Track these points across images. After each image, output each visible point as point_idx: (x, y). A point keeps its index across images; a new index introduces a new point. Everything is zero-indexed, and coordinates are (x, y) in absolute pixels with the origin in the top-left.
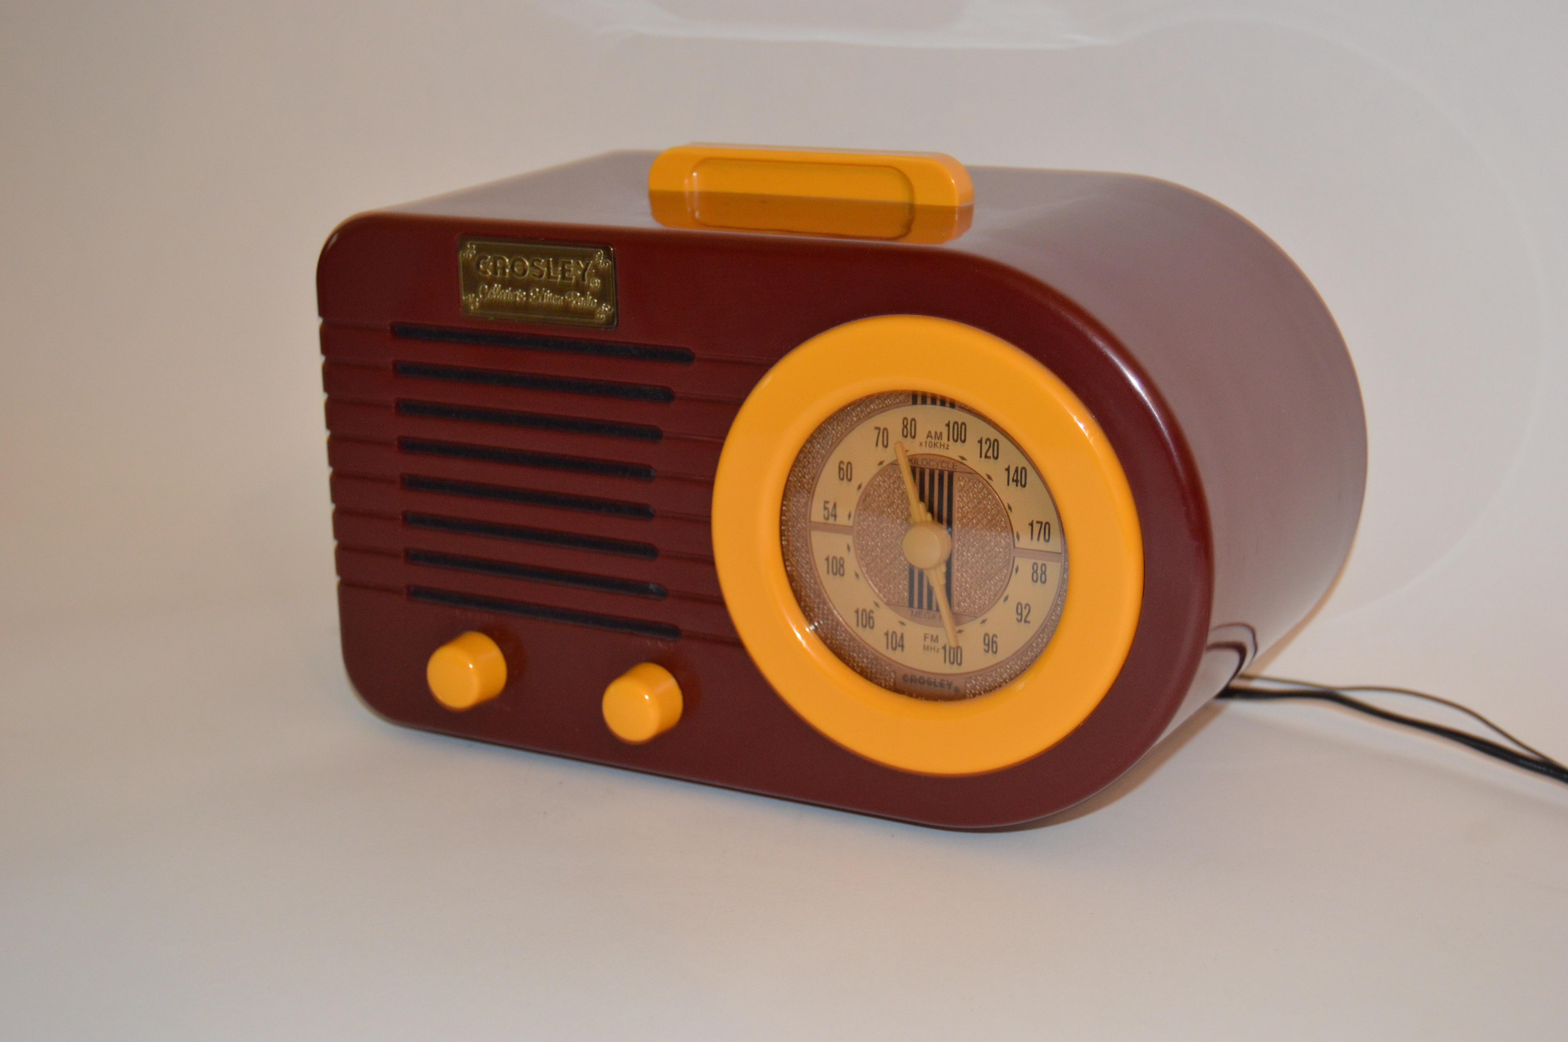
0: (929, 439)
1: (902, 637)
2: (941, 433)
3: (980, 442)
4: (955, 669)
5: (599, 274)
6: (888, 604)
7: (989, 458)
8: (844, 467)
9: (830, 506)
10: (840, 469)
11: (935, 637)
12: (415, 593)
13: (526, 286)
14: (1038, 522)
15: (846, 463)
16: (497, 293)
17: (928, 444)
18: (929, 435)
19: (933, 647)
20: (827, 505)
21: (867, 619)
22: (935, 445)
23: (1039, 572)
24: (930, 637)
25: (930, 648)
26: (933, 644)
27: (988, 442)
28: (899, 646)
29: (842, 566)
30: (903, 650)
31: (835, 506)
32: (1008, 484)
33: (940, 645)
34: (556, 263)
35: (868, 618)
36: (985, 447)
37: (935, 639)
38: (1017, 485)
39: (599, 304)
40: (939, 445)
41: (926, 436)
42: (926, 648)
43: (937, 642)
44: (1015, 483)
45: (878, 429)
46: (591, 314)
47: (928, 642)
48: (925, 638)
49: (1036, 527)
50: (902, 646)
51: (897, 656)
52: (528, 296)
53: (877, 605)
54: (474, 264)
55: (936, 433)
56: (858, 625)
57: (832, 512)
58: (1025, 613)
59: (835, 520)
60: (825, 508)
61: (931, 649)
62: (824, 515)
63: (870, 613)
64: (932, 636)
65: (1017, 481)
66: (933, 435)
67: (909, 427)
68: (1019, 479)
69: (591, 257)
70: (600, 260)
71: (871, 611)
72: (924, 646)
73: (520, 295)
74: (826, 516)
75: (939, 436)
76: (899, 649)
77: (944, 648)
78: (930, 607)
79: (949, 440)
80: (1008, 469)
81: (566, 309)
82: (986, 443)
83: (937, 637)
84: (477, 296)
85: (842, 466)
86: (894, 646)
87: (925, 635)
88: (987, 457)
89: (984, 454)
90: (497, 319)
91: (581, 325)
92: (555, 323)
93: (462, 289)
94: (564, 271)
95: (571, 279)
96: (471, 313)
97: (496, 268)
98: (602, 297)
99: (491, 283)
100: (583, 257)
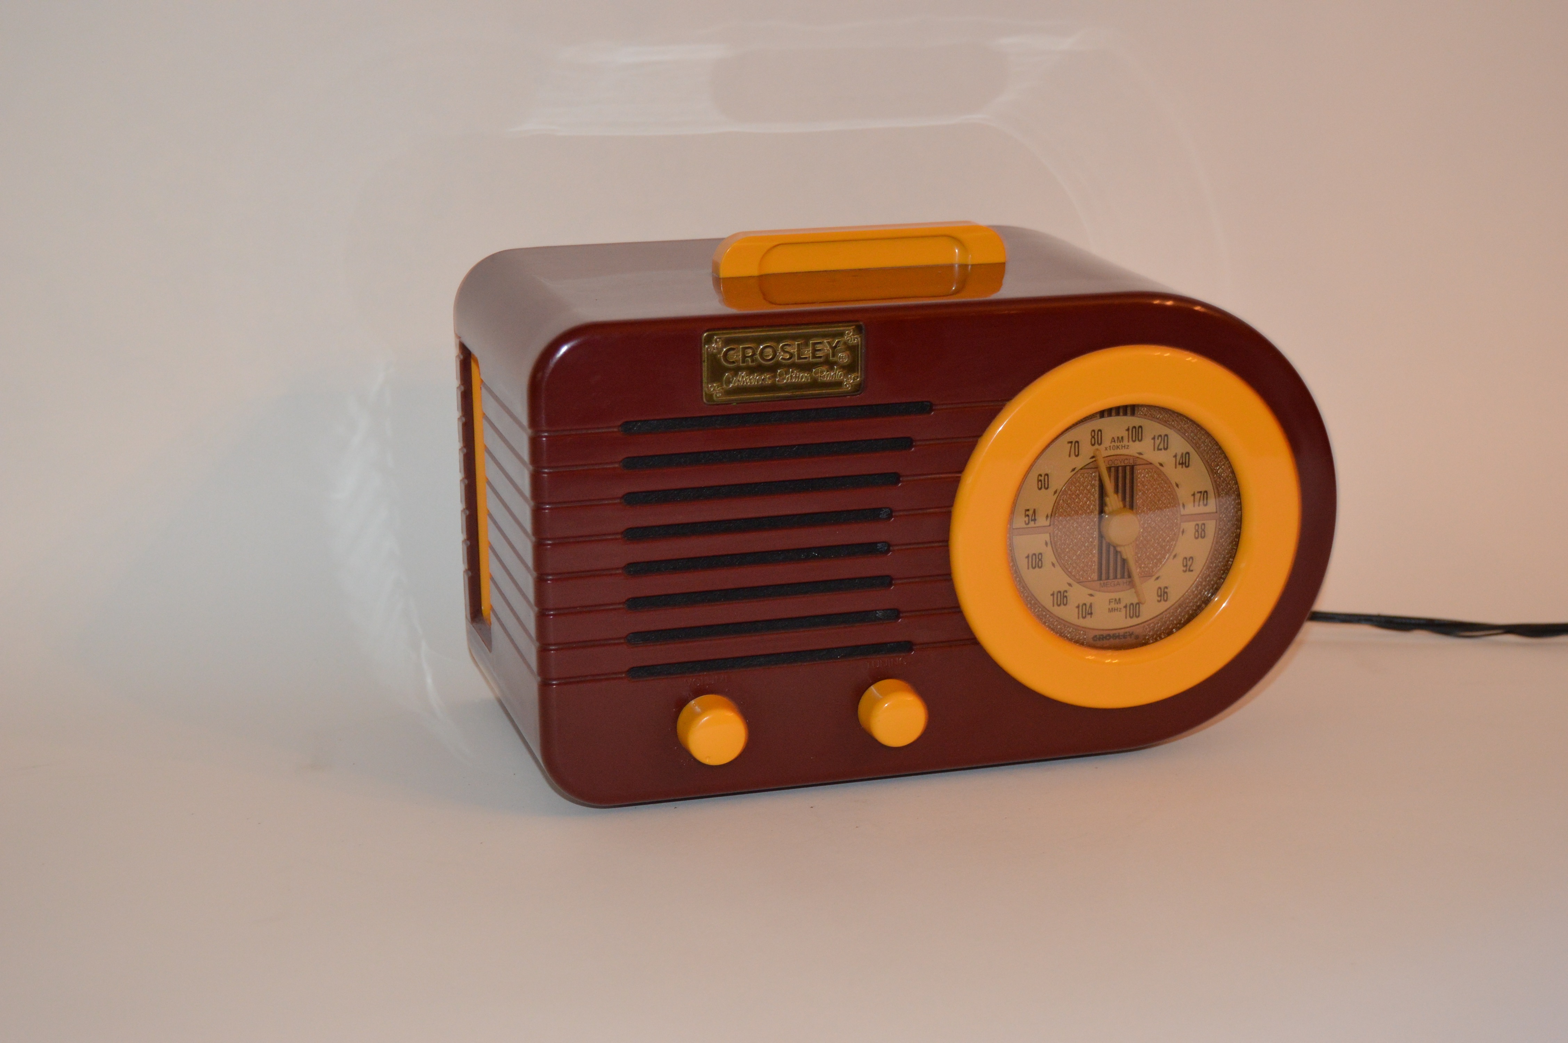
0: (1113, 443)
1: (1091, 606)
2: (1122, 437)
3: (1154, 438)
4: (1135, 621)
6: (1079, 582)
7: (1161, 449)
8: (1042, 478)
9: (1030, 513)
10: (1039, 481)
11: (1117, 600)
12: (637, 672)
13: (772, 369)
14: (1198, 492)
15: (1043, 476)
16: (745, 379)
17: (1111, 448)
18: (1113, 440)
19: (1116, 608)
20: (1028, 513)
21: (1061, 598)
22: (1118, 447)
23: (1200, 530)
24: (1113, 601)
25: (1113, 609)
26: (1116, 606)
27: (1160, 438)
28: (1089, 614)
29: (1040, 560)
30: (1091, 617)
31: (1034, 511)
32: (1176, 467)
33: (1121, 606)
35: (1062, 597)
36: (1157, 442)
37: (1118, 601)
38: (1182, 467)
40: (1120, 447)
41: (1110, 441)
42: (1111, 610)
43: (1120, 603)
44: (1181, 466)
45: (1071, 442)
47: (1113, 605)
48: (1110, 602)
49: (1198, 496)
50: (1091, 614)
51: (1088, 622)
53: (1070, 585)
54: (720, 356)
55: (1118, 438)
56: (1053, 606)
57: (1032, 517)
58: (1189, 563)
59: (1035, 523)
62: (1025, 521)
63: (1064, 594)
64: (1116, 600)
65: (1182, 464)
66: (1116, 439)
67: (1096, 437)
68: (1184, 462)
69: (842, 334)
70: (851, 337)
71: (1066, 591)
72: (1109, 609)
73: (766, 379)
74: (1027, 522)
75: (1121, 439)
76: (1088, 617)
78: (1123, 576)
79: (1128, 442)
80: (1175, 456)
82: (1158, 439)
83: (1120, 599)
85: (1040, 478)
86: (1084, 616)
87: (1110, 600)
88: (1159, 449)
89: (1156, 446)
90: (741, 402)
91: (829, 396)
92: (802, 398)
93: (705, 380)
94: (815, 351)
95: (820, 357)
96: (714, 401)
97: (744, 357)
98: (850, 368)
99: (736, 370)
100: (835, 335)
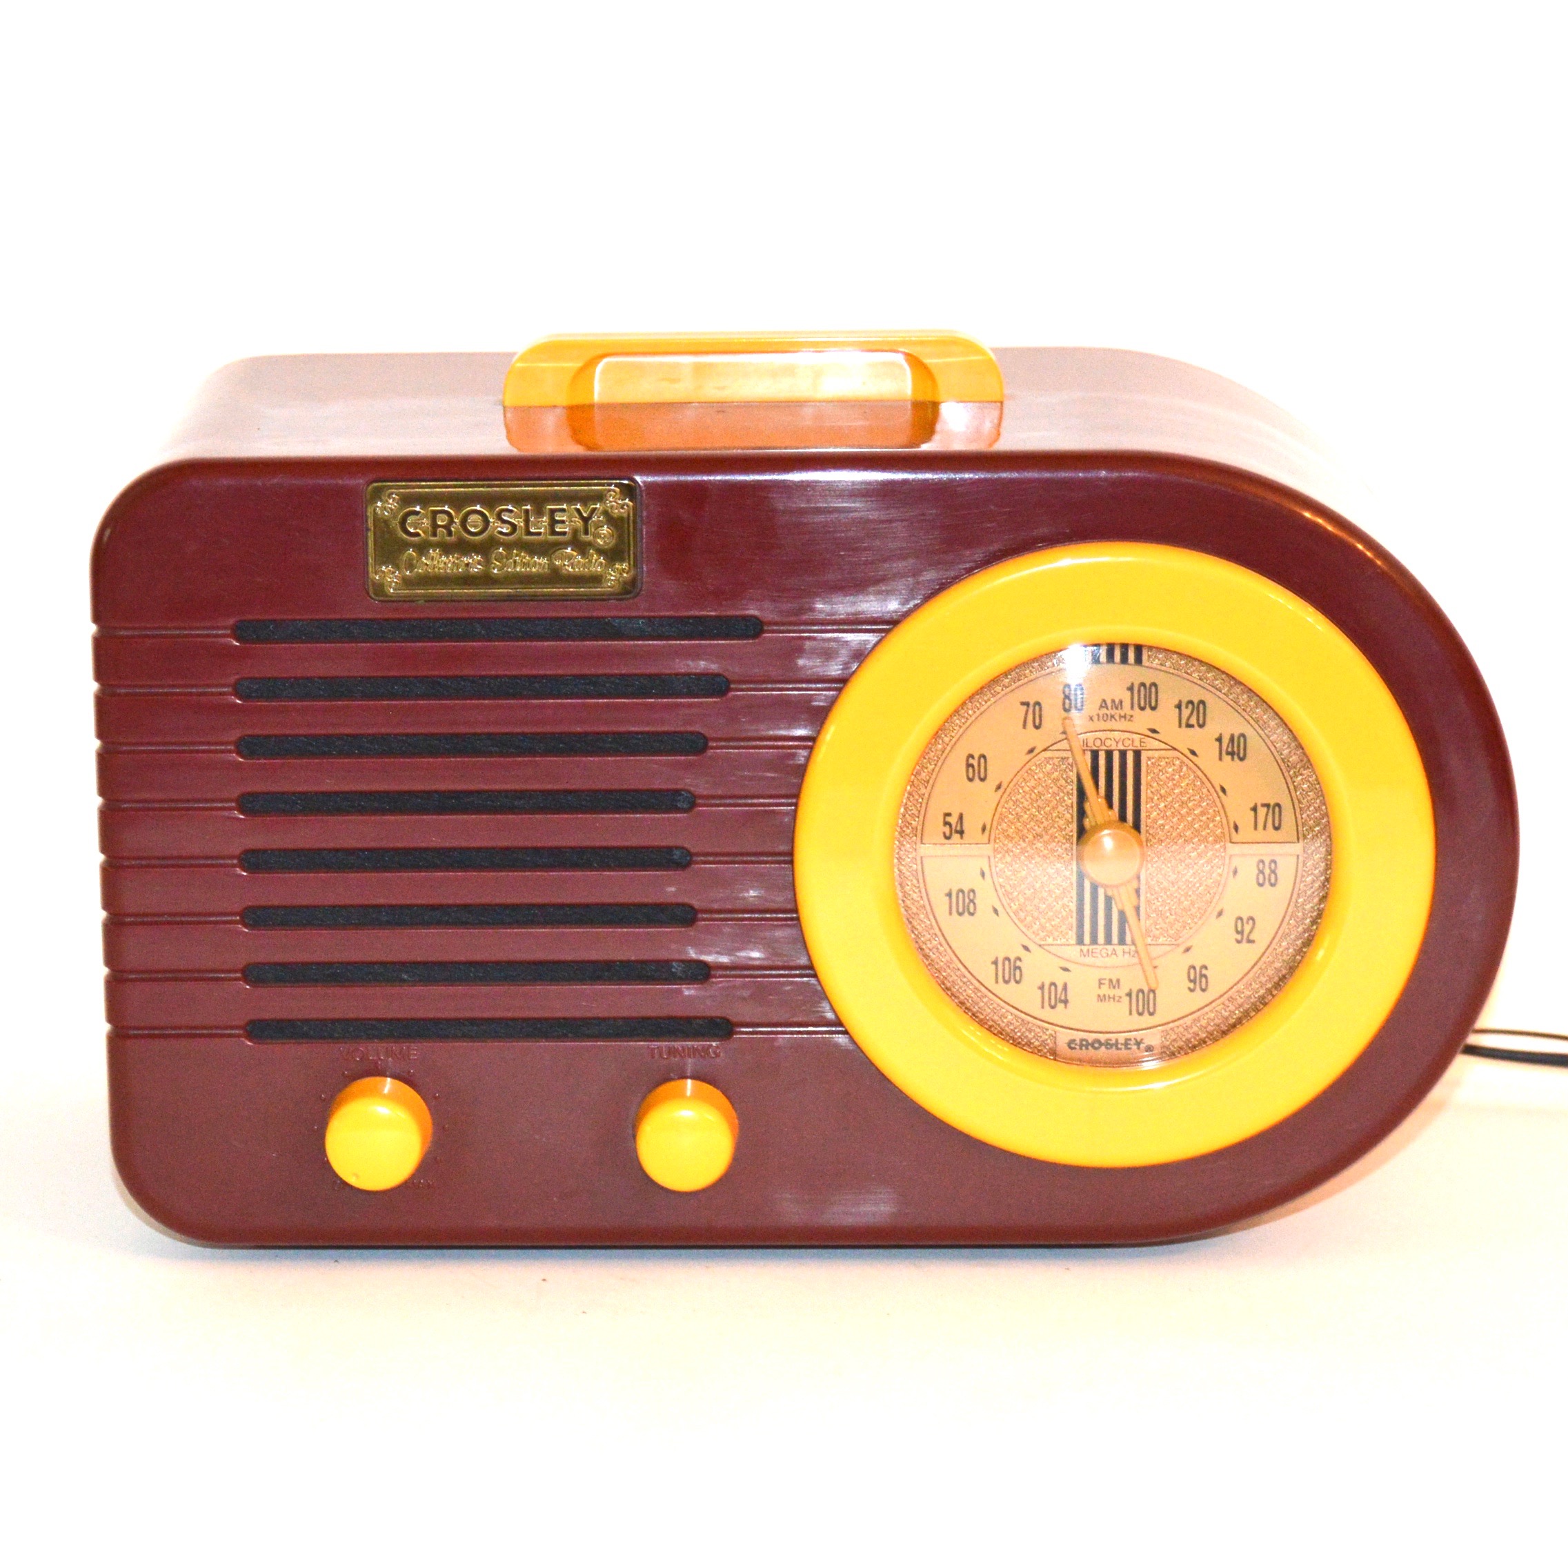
0: (1104, 711)
1: (1065, 988)
2: (1121, 702)
3: (1179, 706)
4: (1147, 1021)
7: (1192, 726)
8: (975, 763)
9: (953, 820)
10: (969, 765)
11: (1114, 982)
12: (259, 1030)
13: (482, 548)
14: (1263, 805)
15: (976, 757)
16: (439, 562)
17: (1101, 718)
18: (1104, 704)
19: (1112, 995)
20: (948, 819)
21: (1011, 970)
22: (1112, 717)
23: (1267, 871)
24: (1107, 982)
25: (1107, 997)
26: (1112, 992)
27: (1190, 706)
28: (1061, 1001)
29: (972, 901)
30: (1066, 1007)
31: (961, 817)
32: (1220, 759)
35: (1012, 968)
36: (1186, 712)
37: (1115, 984)
38: (1233, 759)
40: (1117, 717)
41: (1098, 707)
42: (1101, 998)
43: (1119, 987)
44: (1230, 757)
45: (1027, 704)
47: (1105, 990)
48: (1100, 984)
49: (1262, 812)
50: (1066, 1002)
51: (1058, 1016)
53: (1026, 948)
54: (395, 523)
55: (1113, 701)
56: (997, 982)
57: (956, 826)
58: (1247, 928)
59: (961, 837)
60: (946, 823)
61: (1109, 997)
62: (944, 834)
63: (1015, 962)
64: (1111, 981)
65: (1232, 754)
66: (1109, 704)
67: (1072, 697)
68: (1236, 749)
69: (599, 497)
70: (617, 504)
71: (1018, 959)
72: (1099, 996)
73: (474, 563)
74: (948, 834)
75: (1118, 705)
76: (1061, 1006)
77: (1129, 995)
78: (1122, 941)
79: (1132, 707)
80: (1219, 740)
82: (1187, 707)
83: (1118, 981)
85: (971, 761)
86: (1053, 1003)
87: (1100, 980)
88: (1189, 726)
89: (1184, 722)
90: (431, 600)
91: (578, 598)
92: (533, 598)
93: (371, 559)
94: (553, 522)
95: (564, 533)
96: (387, 596)
97: (435, 526)
98: (613, 555)
99: (422, 548)
100: (586, 499)
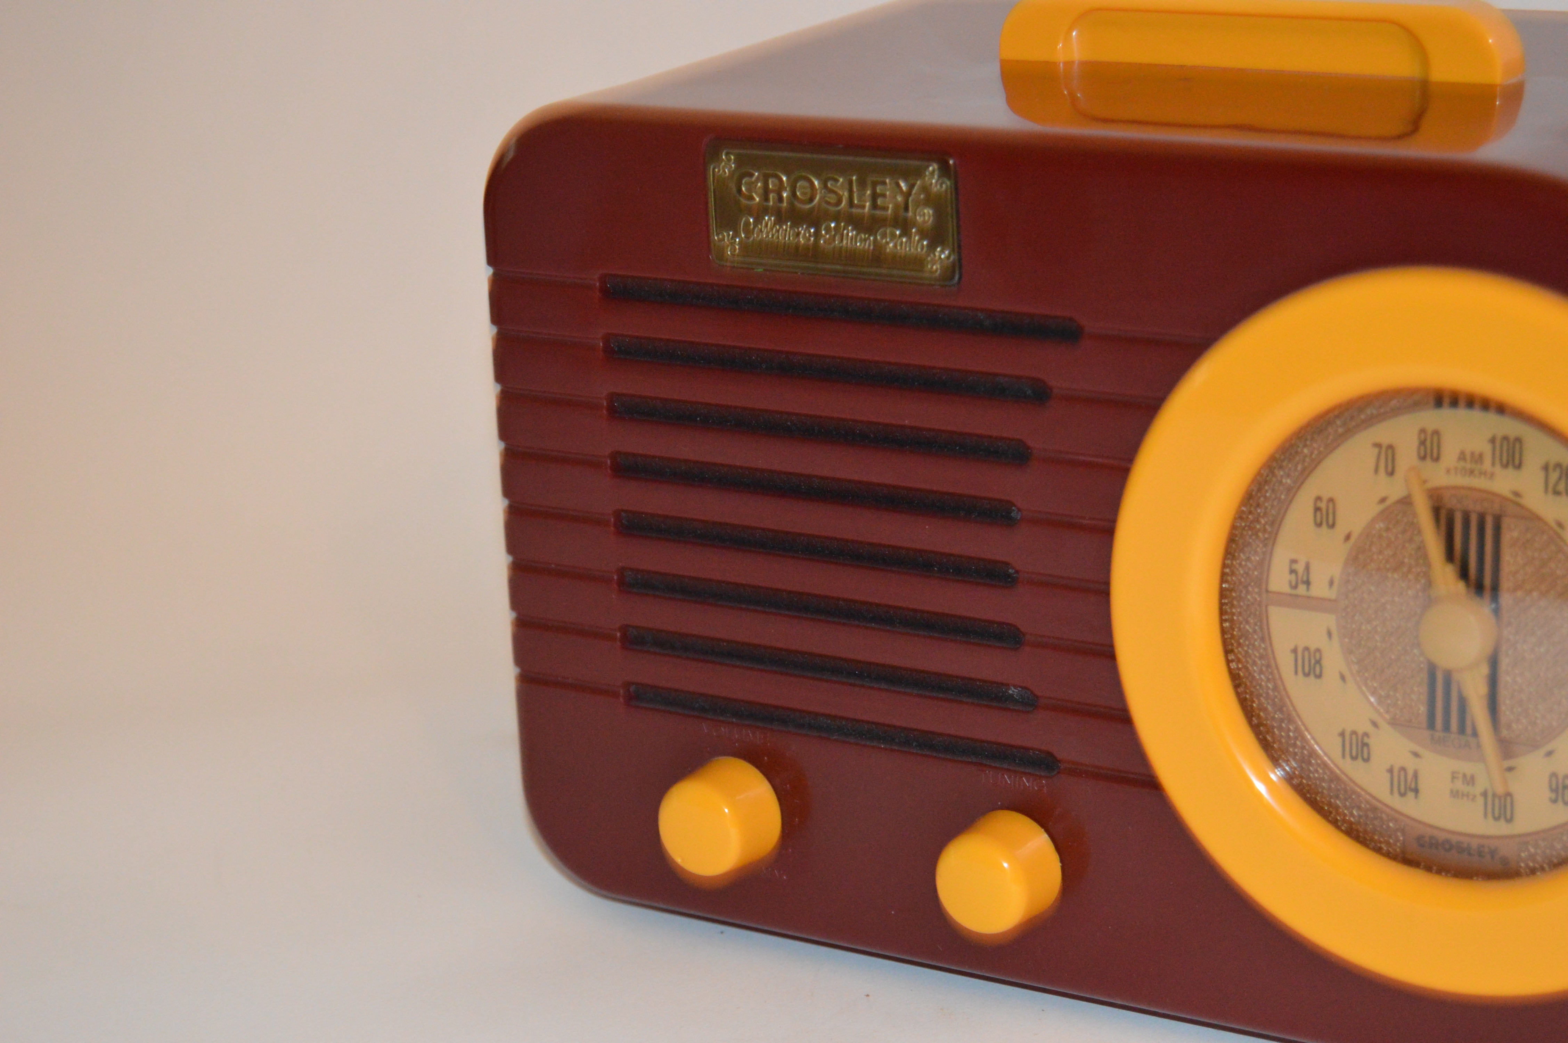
0: (1462, 464)
1: (1416, 775)
2: (1481, 454)
3: (1546, 468)
4: (1501, 829)
5: (930, 200)
6: (1394, 723)
7: (1560, 493)
8: (1323, 505)
9: (1300, 568)
10: (1317, 509)
11: (1468, 777)
12: (637, 694)
13: (815, 219)
15: (1325, 500)
16: (768, 230)
17: (1462, 472)
18: (1462, 457)
19: (1465, 792)
20: (1295, 566)
21: (1358, 747)
22: (1472, 472)
24: (1460, 776)
25: (1460, 794)
26: (1466, 788)
27: (1558, 469)
28: (1411, 790)
29: (1318, 662)
30: (1416, 797)
31: (1307, 567)
33: (1479, 788)
34: (862, 184)
35: (1360, 745)
36: (1554, 476)
37: (1470, 780)
39: (932, 247)
40: (1476, 472)
41: (1457, 458)
42: (1455, 794)
43: (1473, 784)
45: (1379, 446)
46: (918, 262)
47: (1459, 785)
48: (1454, 777)
50: (1416, 791)
51: (1408, 806)
52: (817, 234)
53: (1375, 724)
54: (733, 186)
55: (1473, 453)
56: (1344, 756)
57: (1302, 577)
59: (1308, 589)
60: (1293, 571)
61: (1463, 795)
62: (1290, 582)
63: (1362, 739)
64: (1465, 775)
66: (1468, 457)
67: (1428, 443)
69: (919, 173)
70: (933, 178)
71: (1366, 734)
72: (1452, 791)
73: (805, 235)
74: (1294, 583)
75: (1478, 458)
76: (1411, 795)
77: (1485, 794)
78: (1462, 730)
79: (1493, 464)
81: (877, 257)
82: (1555, 470)
83: (1473, 777)
84: (737, 234)
85: (1319, 504)
86: (1402, 790)
87: (1453, 773)
88: (1557, 493)
89: (1551, 485)
91: (904, 282)
92: (860, 278)
93: (713, 223)
94: (875, 196)
95: (886, 209)
96: (727, 262)
97: (764, 191)
98: (936, 237)
99: (759, 214)
100: (907, 173)
